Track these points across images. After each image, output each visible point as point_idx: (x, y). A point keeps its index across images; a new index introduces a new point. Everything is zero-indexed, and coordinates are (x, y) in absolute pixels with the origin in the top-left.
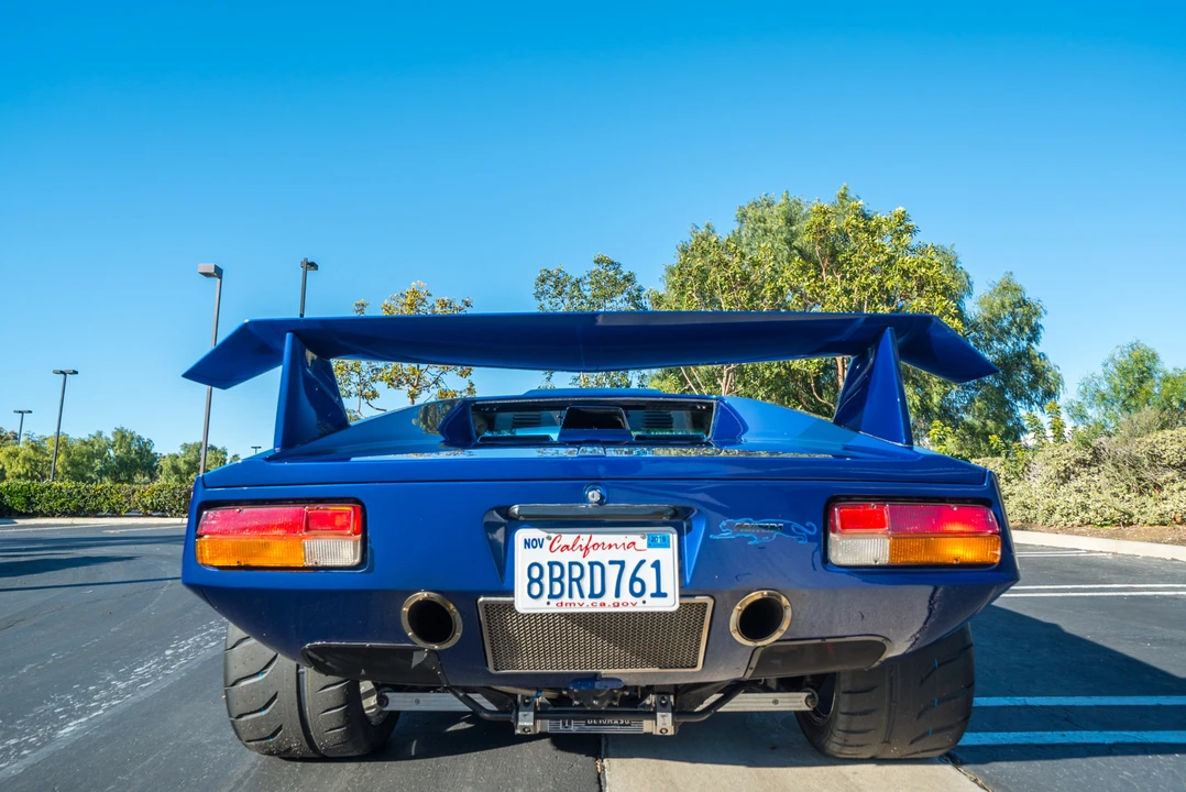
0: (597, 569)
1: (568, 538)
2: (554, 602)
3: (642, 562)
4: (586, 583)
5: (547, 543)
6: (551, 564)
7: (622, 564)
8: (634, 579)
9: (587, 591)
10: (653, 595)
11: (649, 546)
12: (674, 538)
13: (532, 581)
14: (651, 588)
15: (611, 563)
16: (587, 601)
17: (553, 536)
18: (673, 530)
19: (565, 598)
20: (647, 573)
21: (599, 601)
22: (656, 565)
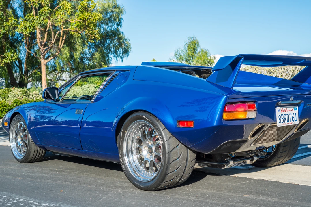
0: (288, 115)
1: (284, 109)
2: (282, 124)
3: (294, 113)
4: (286, 119)
5: (281, 111)
6: (282, 115)
7: (291, 114)
8: (293, 117)
9: (287, 121)
10: (296, 121)
11: (294, 110)
12: (297, 108)
13: (280, 119)
14: (295, 120)
15: (290, 114)
16: (287, 123)
17: (282, 108)
18: (297, 106)
19: (284, 123)
20: (294, 116)
21: (288, 123)
22: (296, 114)
